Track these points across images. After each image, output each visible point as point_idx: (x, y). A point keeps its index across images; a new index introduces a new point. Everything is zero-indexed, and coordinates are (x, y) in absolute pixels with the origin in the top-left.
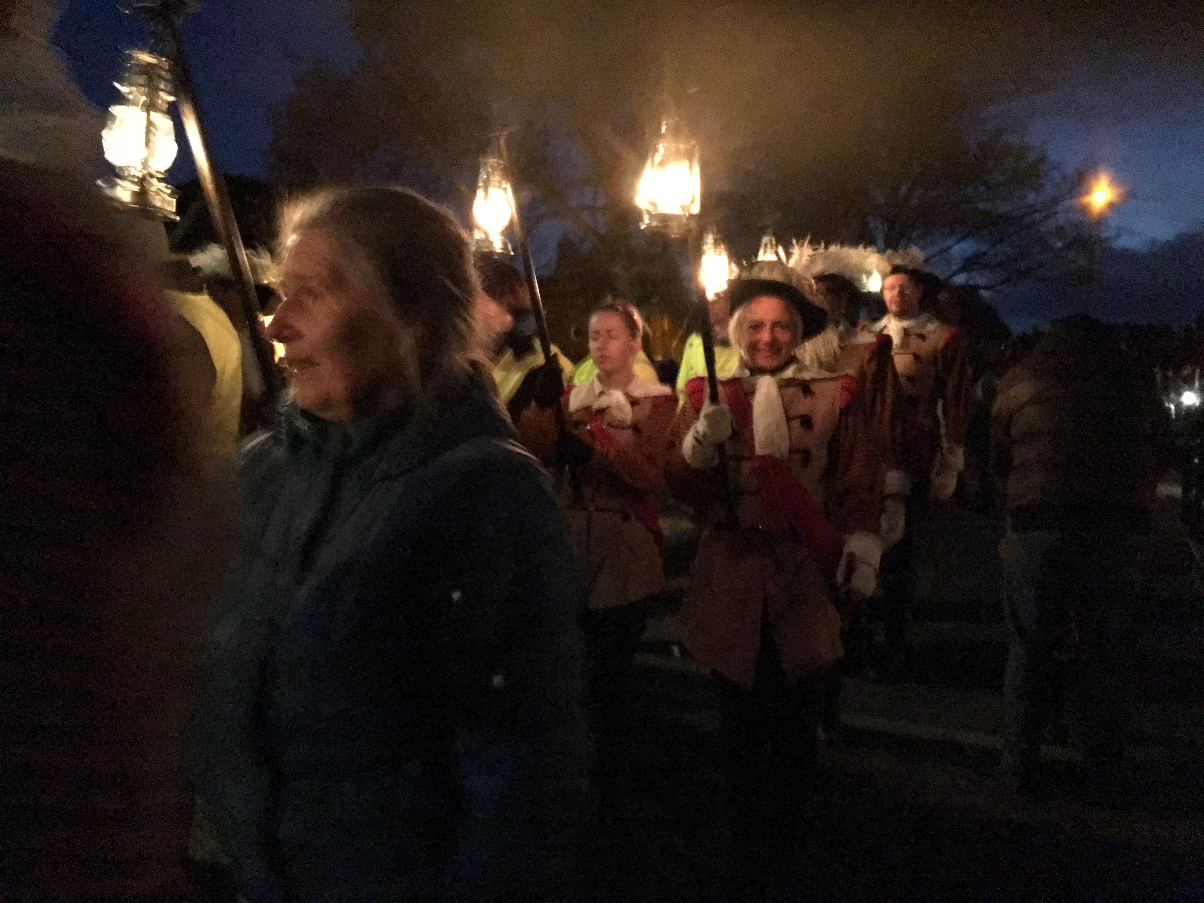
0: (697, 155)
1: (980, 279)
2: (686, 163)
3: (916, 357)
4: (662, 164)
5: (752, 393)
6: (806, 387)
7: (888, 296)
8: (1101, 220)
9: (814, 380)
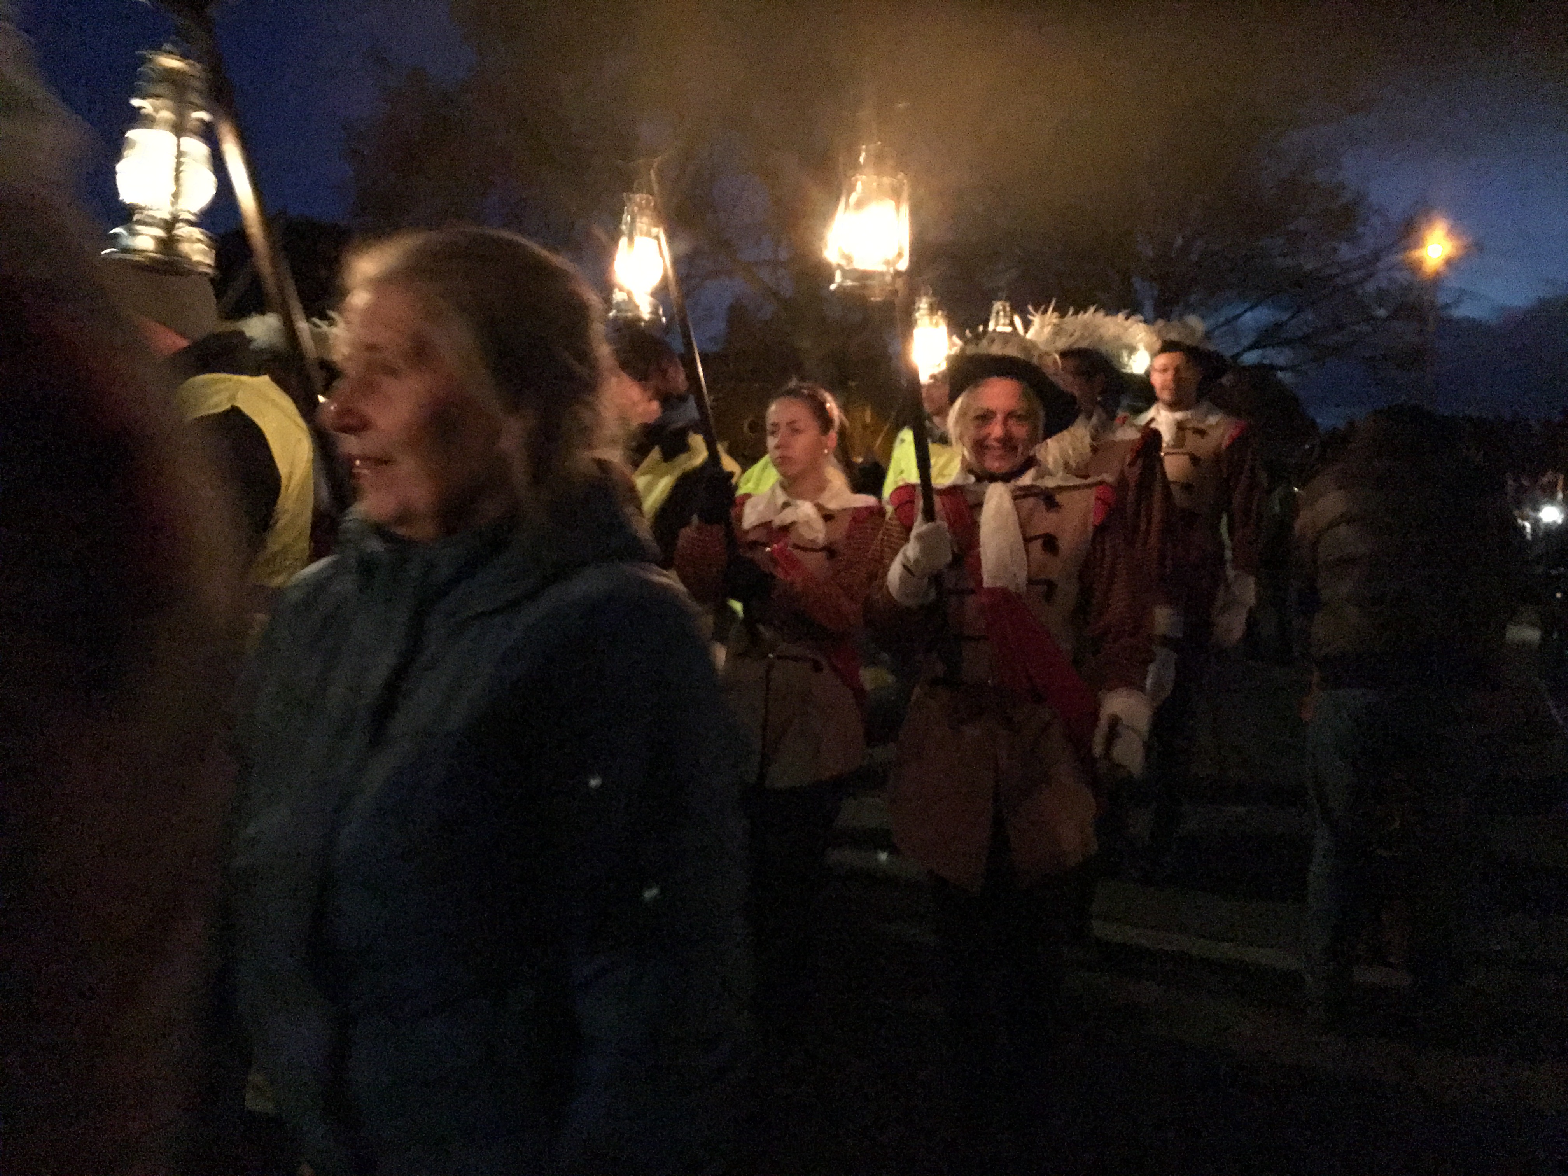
0: (905, 194)
1: (1279, 357)
2: (891, 204)
3: (1195, 460)
4: (859, 204)
5: (979, 505)
6: (1049, 499)
7: (1157, 380)
8: (1437, 280)
9: (1060, 489)
